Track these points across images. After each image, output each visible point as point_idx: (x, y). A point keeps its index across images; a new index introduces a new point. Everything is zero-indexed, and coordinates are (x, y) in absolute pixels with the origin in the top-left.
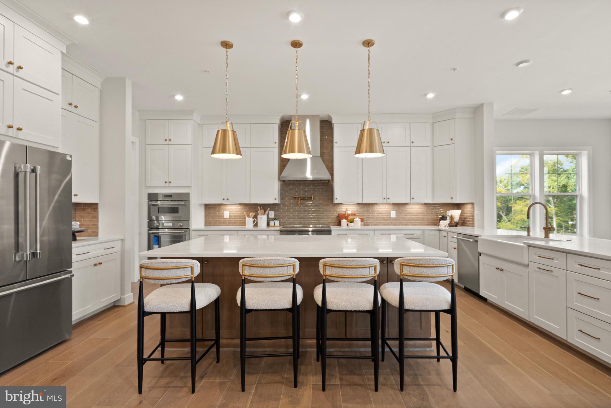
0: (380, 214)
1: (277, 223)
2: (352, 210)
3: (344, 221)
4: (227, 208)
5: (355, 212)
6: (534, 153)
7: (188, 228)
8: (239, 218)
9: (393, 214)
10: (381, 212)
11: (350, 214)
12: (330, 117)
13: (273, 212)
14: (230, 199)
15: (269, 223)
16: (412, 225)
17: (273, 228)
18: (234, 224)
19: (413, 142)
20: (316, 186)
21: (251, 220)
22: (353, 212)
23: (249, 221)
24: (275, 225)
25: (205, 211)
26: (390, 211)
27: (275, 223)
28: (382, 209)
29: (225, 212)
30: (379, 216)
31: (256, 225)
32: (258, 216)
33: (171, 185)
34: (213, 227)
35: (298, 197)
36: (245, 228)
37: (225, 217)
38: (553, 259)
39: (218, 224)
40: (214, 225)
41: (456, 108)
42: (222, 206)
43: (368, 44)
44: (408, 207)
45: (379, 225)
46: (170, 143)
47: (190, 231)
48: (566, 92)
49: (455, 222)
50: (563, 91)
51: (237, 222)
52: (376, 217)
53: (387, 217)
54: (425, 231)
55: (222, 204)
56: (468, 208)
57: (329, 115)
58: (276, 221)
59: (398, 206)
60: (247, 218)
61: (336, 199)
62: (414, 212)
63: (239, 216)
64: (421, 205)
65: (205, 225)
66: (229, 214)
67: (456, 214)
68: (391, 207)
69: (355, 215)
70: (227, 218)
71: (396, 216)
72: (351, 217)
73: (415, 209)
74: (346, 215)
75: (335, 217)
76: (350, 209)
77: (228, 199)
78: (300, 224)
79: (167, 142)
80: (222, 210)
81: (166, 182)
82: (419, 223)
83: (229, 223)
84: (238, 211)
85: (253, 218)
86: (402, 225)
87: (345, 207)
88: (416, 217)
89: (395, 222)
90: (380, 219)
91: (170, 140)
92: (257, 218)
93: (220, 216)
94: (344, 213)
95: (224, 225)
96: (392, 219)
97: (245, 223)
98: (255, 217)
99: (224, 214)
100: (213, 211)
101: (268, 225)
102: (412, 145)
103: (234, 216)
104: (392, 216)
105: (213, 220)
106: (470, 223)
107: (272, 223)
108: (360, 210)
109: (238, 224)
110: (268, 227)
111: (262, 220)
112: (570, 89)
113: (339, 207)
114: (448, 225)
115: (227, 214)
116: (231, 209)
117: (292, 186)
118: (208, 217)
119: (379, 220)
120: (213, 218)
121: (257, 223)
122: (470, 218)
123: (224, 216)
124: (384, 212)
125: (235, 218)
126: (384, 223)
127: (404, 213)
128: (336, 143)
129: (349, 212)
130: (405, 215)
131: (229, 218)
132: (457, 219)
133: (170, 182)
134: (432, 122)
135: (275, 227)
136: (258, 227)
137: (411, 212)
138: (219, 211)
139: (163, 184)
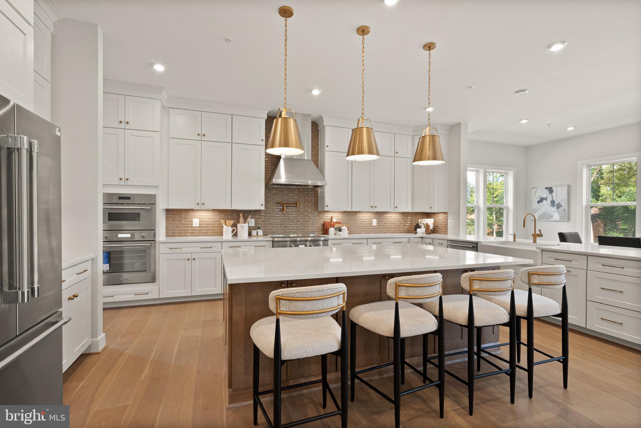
0: (363, 223)
1: (260, 232)
2: (338, 218)
3: (332, 230)
4: (197, 214)
5: (340, 220)
6: (479, 170)
7: (154, 240)
8: (212, 227)
9: (375, 222)
10: (364, 220)
11: (336, 222)
12: (321, 118)
13: (253, 220)
14: (206, 204)
15: (251, 232)
16: (390, 233)
17: (255, 239)
18: (206, 234)
19: (397, 153)
20: (301, 191)
21: (230, 229)
22: (338, 221)
23: (227, 231)
24: (257, 234)
25: (167, 217)
26: (372, 220)
27: (257, 232)
28: (365, 217)
29: (194, 220)
30: (362, 224)
31: (235, 235)
32: (238, 225)
33: (129, 183)
34: (177, 238)
35: (283, 204)
36: (223, 238)
37: (194, 225)
38: (571, 261)
39: (184, 234)
40: (178, 236)
41: (437, 124)
42: (190, 212)
43: (430, 47)
44: (388, 216)
45: (362, 233)
46: (127, 126)
47: (157, 244)
48: (524, 121)
49: (430, 230)
50: (521, 120)
51: (209, 231)
52: (359, 226)
53: (369, 225)
54: (410, 239)
55: (192, 210)
56: (441, 217)
57: (321, 115)
58: (259, 230)
59: (380, 214)
60: (225, 227)
61: (327, 206)
62: (393, 220)
63: (212, 224)
64: (398, 214)
65: (166, 236)
66: (199, 222)
67: (430, 222)
68: (372, 215)
69: (340, 223)
70: (196, 227)
71: (377, 224)
72: (337, 226)
73: (393, 218)
74: (332, 223)
75: (321, 225)
76: (336, 217)
77: (203, 204)
78: (284, 233)
79: (122, 126)
80: (190, 217)
81: (121, 179)
82: (396, 230)
83: (200, 233)
84: (210, 219)
85: (232, 227)
86: (382, 233)
87: (330, 215)
88: (394, 225)
89: (376, 230)
90: (363, 227)
91: (127, 123)
92: (236, 227)
93: (187, 224)
94: (329, 221)
95: (192, 236)
96: (373, 227)
97: (222, 232)
98: (235, 225)
99: (192, 221)
100: (177, 217)
101: (250, 234)
102: (396, 155)
103: (206, 224)
104: (373, 225)
105: (177, 229)
106: (441, 231)
107: (254, 233)
108: (346, 218)
109: (211, 234)
110: (249, 237)
111: (243, 228)
112: (527, 119)
113: (324, 215)
114: (425, 233)
115: (196, 222)
116: (201, 216)
117: (276, 191)
118: (170, 226)
119: (362, 229)
120: (177, 227)
121: (237, 232)
122: (442, 227)
123: (192, 224)
124: (367, 220)
125: (207, 227)
126: (367, 231)
127: (383, 221)
128: (327, 146)
129: (334, 220)
130: (385, 223)
131: (199, 227)
132: (431, 227)
133: (127, 179)
134: (412, 135)
135: (257, 237)
136: (238, 237)
137: (389, 220)
138: (186, 218)
139: (117, 182)
